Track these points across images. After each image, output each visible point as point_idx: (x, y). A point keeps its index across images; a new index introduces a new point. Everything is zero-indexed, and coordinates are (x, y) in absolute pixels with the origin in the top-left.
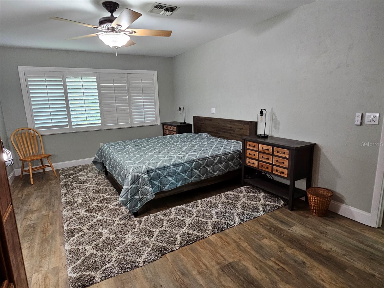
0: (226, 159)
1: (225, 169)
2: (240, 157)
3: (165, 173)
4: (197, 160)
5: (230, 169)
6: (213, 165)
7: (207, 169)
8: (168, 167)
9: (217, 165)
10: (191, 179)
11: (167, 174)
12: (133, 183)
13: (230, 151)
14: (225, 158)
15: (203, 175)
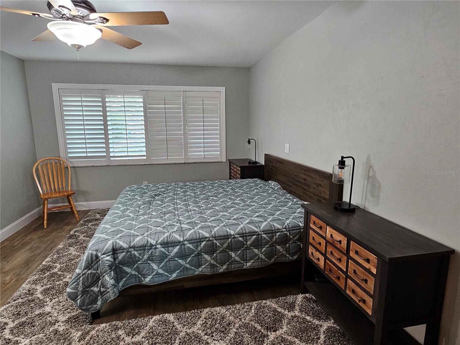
0: (270, 242)
1: (266, 258)
2: (300, 239)
3: (146, 257)
4: (211, 239)
5: (279, 259)
6: (242, 249)
7: (230, 256)
8: (152, 245)
9: (251, 250)
10: (197, 269)
11: (149, 257)
12: (88, 266)
13: (280, 227)
14: (268, 238)
15: (222, 264)
